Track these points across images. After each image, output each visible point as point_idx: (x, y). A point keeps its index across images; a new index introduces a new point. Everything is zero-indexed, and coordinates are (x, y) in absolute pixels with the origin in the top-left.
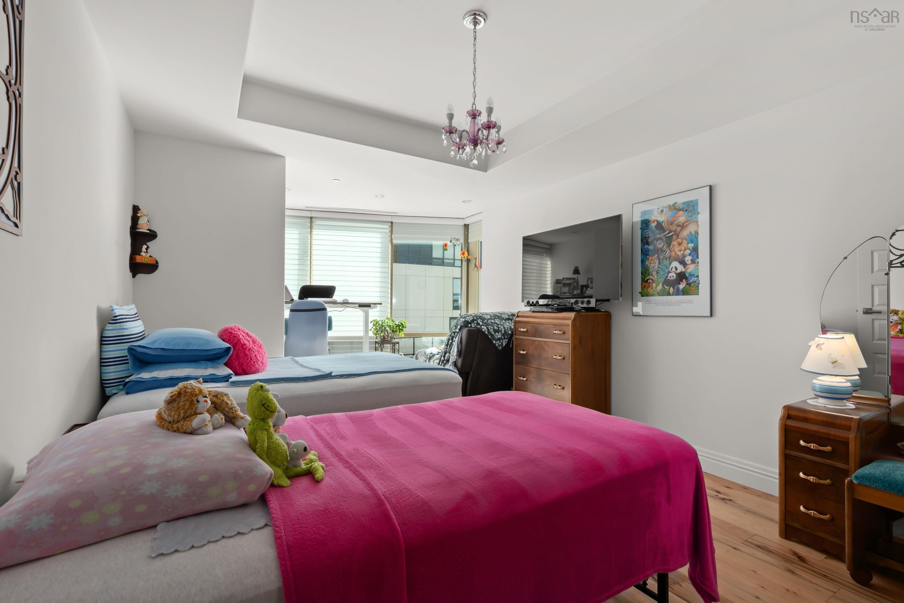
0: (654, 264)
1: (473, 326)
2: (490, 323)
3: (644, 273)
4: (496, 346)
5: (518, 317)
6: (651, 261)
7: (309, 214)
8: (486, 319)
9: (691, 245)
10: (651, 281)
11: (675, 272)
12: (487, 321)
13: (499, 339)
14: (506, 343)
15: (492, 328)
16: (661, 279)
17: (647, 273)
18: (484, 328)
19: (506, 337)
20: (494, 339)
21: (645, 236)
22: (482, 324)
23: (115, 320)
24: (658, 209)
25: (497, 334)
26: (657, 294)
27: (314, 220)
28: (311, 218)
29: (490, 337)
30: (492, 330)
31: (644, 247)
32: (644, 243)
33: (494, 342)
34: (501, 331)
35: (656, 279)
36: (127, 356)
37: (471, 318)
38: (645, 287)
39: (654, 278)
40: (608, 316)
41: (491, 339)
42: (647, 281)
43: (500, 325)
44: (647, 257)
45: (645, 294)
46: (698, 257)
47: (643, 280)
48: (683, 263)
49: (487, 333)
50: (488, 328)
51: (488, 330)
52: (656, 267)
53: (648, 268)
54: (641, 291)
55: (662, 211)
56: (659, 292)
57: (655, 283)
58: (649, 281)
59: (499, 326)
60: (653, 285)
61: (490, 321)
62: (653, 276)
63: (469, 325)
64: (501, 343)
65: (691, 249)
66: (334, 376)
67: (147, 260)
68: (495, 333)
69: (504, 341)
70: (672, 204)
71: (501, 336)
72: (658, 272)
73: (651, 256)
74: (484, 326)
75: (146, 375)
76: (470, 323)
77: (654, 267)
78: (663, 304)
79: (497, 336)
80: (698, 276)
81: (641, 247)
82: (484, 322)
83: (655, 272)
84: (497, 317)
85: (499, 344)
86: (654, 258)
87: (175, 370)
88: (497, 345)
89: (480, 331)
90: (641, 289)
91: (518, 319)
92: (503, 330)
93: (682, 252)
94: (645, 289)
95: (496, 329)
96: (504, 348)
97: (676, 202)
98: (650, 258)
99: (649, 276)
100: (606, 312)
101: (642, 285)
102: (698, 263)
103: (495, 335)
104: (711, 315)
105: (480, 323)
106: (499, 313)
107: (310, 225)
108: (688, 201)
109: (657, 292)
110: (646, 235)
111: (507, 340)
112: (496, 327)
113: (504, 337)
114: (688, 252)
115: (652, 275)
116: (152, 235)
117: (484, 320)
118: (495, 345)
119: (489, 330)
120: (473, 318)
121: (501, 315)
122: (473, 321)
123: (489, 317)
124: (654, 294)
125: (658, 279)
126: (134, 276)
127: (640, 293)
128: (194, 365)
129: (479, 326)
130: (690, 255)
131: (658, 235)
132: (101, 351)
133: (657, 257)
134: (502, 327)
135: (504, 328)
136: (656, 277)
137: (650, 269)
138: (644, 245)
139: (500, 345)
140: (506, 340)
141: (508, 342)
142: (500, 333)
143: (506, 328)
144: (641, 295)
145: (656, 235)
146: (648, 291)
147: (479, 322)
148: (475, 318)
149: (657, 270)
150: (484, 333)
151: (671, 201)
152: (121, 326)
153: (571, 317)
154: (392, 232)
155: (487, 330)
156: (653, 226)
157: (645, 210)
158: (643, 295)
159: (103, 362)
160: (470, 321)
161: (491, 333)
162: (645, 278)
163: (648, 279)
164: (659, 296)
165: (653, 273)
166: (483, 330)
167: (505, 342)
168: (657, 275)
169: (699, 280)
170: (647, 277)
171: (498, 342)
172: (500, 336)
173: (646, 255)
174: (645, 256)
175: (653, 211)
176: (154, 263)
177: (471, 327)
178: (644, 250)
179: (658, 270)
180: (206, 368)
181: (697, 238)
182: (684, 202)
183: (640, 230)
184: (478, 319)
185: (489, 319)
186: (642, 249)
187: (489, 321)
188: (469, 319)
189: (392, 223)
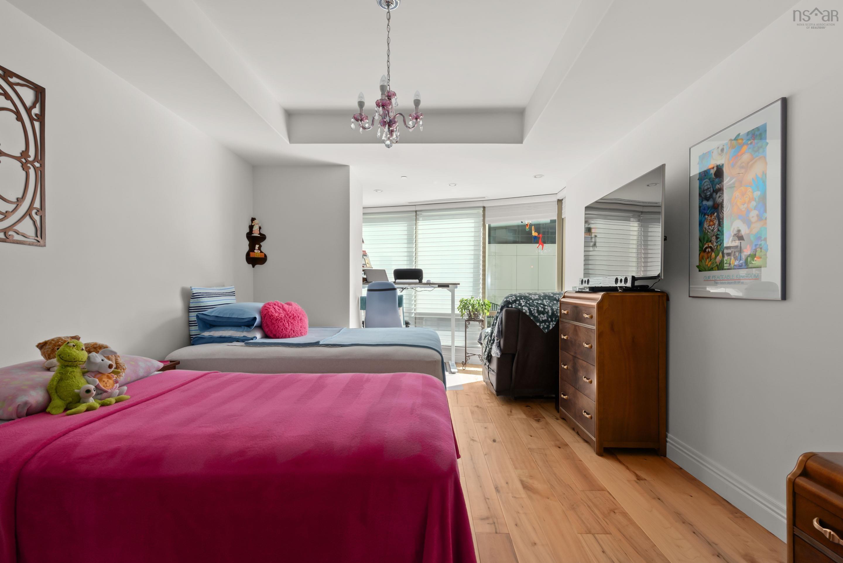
0: (713, 227)
1: (514, 307)
2: (536, 304)
3: (702, 240)
4: (540, 328)
5: (564, 297)
6: (710, 222)
7: (413, 209)
8: (531, 299)
9: (757, 194)
10: (710, 250)
11: (737, 235)
12: (532, 301)
13: (544, 321)
14: (554, 326)
15: (536, 309)
16: (721, 247)
17: (706, 238)
18: (525, 309)
19: (554, 319)
20: (538, 321)
21: (704, 188)
22: (524, 304)
23: (194, 296)
24: (718, 148)
25: (542, 315)
26: (716, 268)
27: (418, 213)
28: (416, 211)
29: (532, 318)
30: (536, 311)
31: (702, 204)
32: (702, 198)
33: (538, 324)
34: (547, 313)
35: (716, 247)
36: (195, 321)
37: (513, 298)
38: (703, 259)
39: (713, 246)
40: (665, 297)
41: (533, 321)
42: (705, 251)
43: (548, 306)
44: (705, 217)
45: (703, 269)
46: (765, 211)
47: (700, 249)
48: (748, 222)
49: (528, 314)
50: (529, 309)
51: (530, 311)
52: (716, 230)
53: (706, 232)
54: (699, 264)
55: (722, 150)
56: (718, 264)
57: (714, 253)
58: (707, 250)
59: (546, 307)
60: (712, 254)
61: (537, 301)
62: (712, 243)
63: (510, 306)
64: (547, 325)
65: (757, 200)
66: (321, 344)
67: (258, 255)
68: (539, 314)
69: (551, 323)
70: (734, 138)
71: (547, 318)
72: (718, 236)
73: (710, 216)
74: (526, 307)
75: (206, 334)
76: (511, 304)
77: (713, 230)
78: (723, 281)
79: (542, 318)
80: (765, 239)
81: (699, 204)
82: (528, 302)
83: (714, 237)
84: (547, 298)
85: (544, 327)
86: (713, 217)
87: (224, 331)
88: (542, 327)
89: (519, 312)
90: (699, 261)
91: (563, 300)
92: (550, 312)
93: (745, 206)
94: (703, 261)
95: (541, 310)
96: (550, 332)
97: (739, 134)
98: (709, 218)
99: (707, 244)
100: (662, 292)
101: (700, 255)
102: (766, 219)
103: (539, 316)
104: (784, 296)
105: (522, 304)
106: (552, 294)
107: (415, 218)
108: (753, 129)
109: (715, 265)
110: (705, 186)
111: (555, 323)
112: (542, 308)
113: (551, 319)
114: (753, 204)
115: (711, 241)
116: (262, 237)
117: (529, 301)
118: (538, 327)
119: (532, 311)
120: (516, 298)
121: (554, 295)
122: (515, 301)
123: (537, 297)
124: (713, 268)
125: (717, 246)
126: (253, 267)
127: (697, 267)
128: (236, 328)
129: (520, 307)
130: (755, 208)
131: (718, 185)
132: (189, 317)
133: (716, 216)
134: (549, 309)
135: (552, 309)
136: (715, 244)
137: (708, 233)
138: (702, 201)
139: (546, 328)
140: (553, 323)
141: (555, 325)
142: (545, 315)
143: (555, 310)
144: (698, 270)
145: (716, 185)
146: (707, 264)
147: (521, 302)
148: (518, 298)
149: (716, 234)
150: (524, 314)
151: (732, 133)
152: (198, 300)
153: (599, 298)
154: (484, 216)
155: (528, 311)
156: (712, 173)
157: (703, 153)
158: (701, 270)
159: (190, 324)
160: (511, 301)
161: (534, 314)
162: (703, 246)
163: (706, 248)
164: (719, 270)
165: (712, 239)
166: (524, 311)
167: (552, 325)
168: (717, 241)
169: (768, 245)
170: (705, 244)
171: (543, 324)
172: (545, 318)
173: (705, 215)
174: (704, 217)
175: (713, 152)
176: (263, 256)
177: (512, 307)
178: (702, 208)
179: (718, 235)
180: (243, 332)
181: (764, 182)
182: (749, 132)
183: (698, 181)
184: (522, 299)
185: (536, 299)
186: (700, 207)
187: (535, 302)
188: (511, 299)
189: (484, 208)
